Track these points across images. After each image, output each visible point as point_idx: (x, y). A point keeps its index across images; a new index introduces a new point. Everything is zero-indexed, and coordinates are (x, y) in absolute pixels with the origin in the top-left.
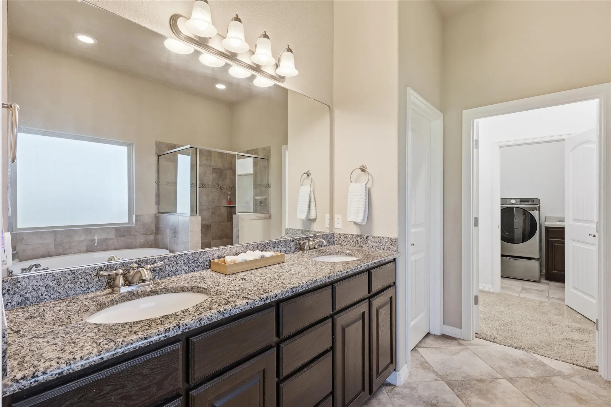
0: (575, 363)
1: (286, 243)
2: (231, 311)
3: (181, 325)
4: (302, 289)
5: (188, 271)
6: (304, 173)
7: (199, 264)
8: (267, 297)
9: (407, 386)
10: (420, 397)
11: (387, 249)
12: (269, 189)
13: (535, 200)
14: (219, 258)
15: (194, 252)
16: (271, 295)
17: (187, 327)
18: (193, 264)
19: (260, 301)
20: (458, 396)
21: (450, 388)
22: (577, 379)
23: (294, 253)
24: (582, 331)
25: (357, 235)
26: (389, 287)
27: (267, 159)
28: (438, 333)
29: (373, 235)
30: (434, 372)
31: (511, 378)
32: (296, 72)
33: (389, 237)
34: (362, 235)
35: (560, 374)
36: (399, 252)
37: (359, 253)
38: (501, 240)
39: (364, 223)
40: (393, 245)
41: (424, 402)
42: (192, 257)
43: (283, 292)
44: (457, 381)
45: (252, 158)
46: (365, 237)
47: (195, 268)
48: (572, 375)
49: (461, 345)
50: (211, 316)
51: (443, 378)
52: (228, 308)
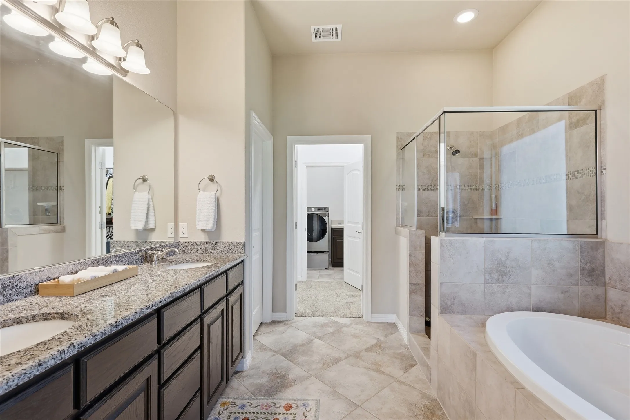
0: (352, 316)
1: (131, 256)
2: (122, 322)
3: (75, 344)
4: (180, 293)
5: (3, 301)
6: (139, 177)
7: (19, 290)
8: (152, 304)
9: (252, 368)
10: (264, 372)
11: (236, 252)
12: (61, 193)
13: (326, 208)
14: (49, 280)
15: (12, 276)
16: (156, 302)
17: (82, 345)
18: (10, 292)
19: (147, 309)
20: (290, 361)
21: (284, 357)
22: (354, 325)
23: (139, 266)
24: (353, 296)
25: (206, 242)
26: (239, 285)
27: (57, 153)
28: (269, 321)
29: (222, 241)
30: (271, 350)
31: (320, 337)
32: (147, 71)
33: (237, 241)
34: (210, 242)
35: (346, 325)
36: (246, 254)
37: (211, 258)
38: (307, 240)
39: (213, 230)
40: (241, 248)
41: (268, 374)
42: (10, 282)
43: (165, 298)
44: (288, 350)
45: (27, 148)
46: (214, 243)
47: (14, 297)
48: (351, 324)
49: (286, 325)
50: (105, 330)
51: (277, 352)
52: (118, 320)
